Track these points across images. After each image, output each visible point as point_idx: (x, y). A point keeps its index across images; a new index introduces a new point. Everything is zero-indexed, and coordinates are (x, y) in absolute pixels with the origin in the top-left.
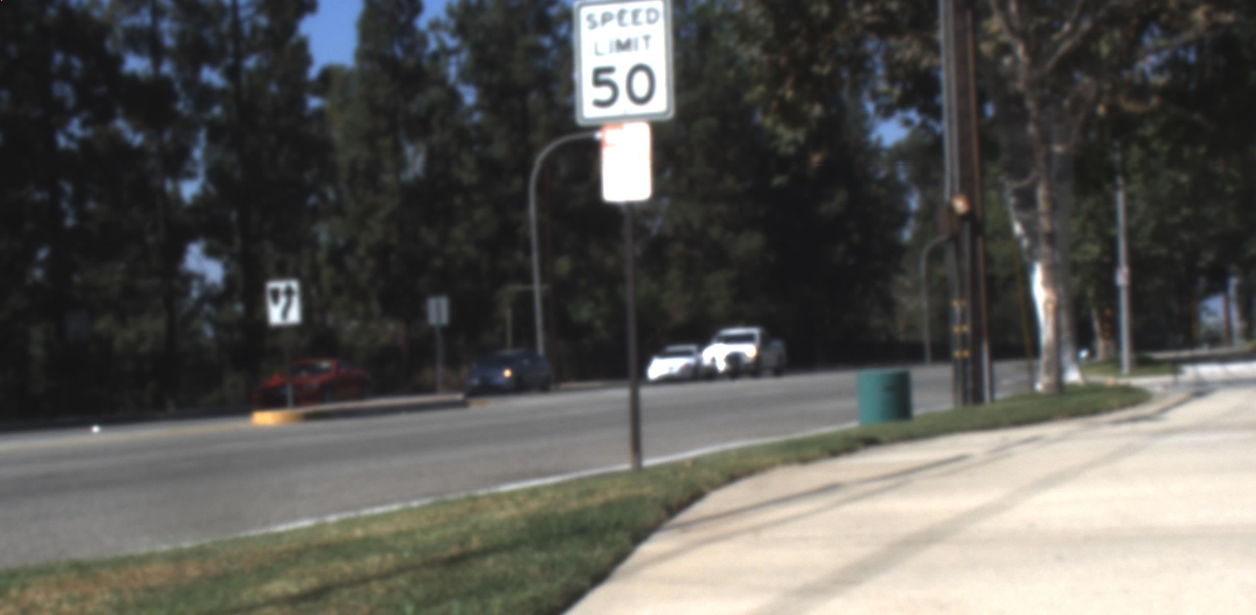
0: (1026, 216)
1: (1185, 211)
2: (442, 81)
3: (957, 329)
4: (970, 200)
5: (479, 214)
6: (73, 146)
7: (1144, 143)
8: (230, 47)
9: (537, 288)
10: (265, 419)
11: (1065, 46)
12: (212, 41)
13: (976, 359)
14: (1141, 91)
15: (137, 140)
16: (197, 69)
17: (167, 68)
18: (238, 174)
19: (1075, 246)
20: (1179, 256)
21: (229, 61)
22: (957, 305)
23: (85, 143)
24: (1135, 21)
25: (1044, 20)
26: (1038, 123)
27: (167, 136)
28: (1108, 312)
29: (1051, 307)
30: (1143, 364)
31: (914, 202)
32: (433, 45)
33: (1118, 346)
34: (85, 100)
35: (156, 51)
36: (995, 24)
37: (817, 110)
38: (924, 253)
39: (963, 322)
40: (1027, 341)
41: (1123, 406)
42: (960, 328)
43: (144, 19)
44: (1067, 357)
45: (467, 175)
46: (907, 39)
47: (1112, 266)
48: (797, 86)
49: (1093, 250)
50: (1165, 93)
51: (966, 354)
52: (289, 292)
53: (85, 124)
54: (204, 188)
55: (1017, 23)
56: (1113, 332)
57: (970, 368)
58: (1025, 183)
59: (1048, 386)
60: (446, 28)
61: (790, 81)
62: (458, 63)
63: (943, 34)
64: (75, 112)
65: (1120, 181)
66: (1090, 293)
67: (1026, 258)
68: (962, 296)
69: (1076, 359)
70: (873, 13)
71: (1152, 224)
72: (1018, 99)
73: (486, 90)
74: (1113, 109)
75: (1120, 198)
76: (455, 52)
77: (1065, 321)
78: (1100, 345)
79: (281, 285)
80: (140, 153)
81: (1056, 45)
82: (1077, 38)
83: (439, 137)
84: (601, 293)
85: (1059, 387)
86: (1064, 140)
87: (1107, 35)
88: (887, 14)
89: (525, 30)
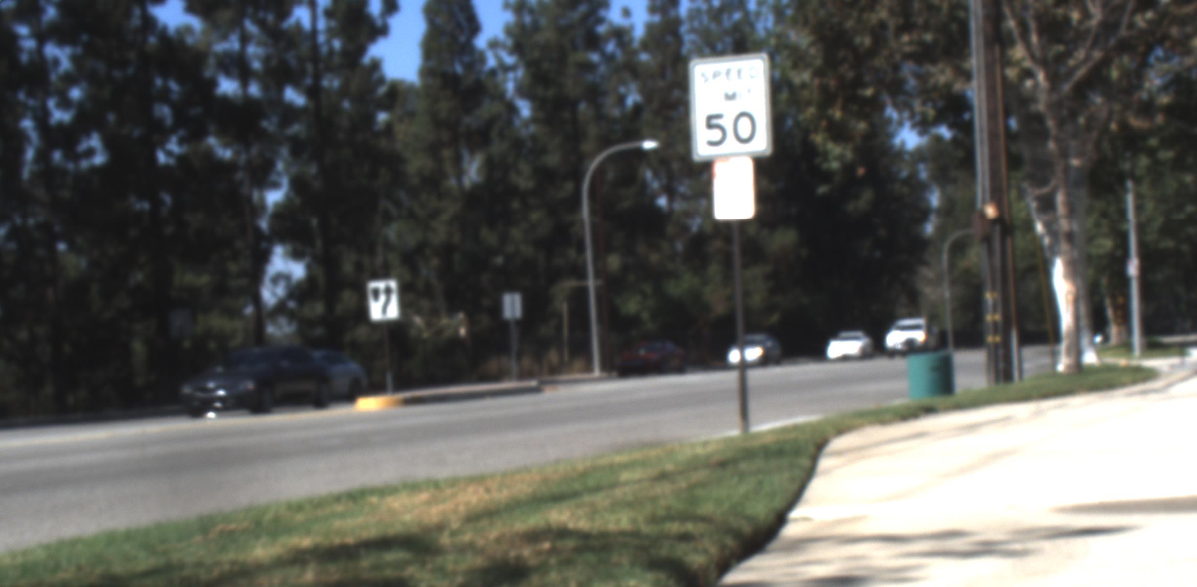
0: (1047, 217)
1: (1190, 209)
2: (500, 96)
3: (989, 318)
4: (999, 206)
5: (535, 216)
6: (172, 161)
7: (1151, 153)
8: (310, 68)
9: (591, 283)
10: (368, 404)
11: (1081, 73)
12: (293, 62)
13: (1006, 344)
14: (1147, 109)
15: (226, 154)
16: (280, 90)
17: (254, 90)
18: (317, 185)
19: (1090, 239)
20: (1186, 248)
21: (309, 81)
22: (989, 297)
23: (182, 159)
24: (1141, 49)
25: (1061, 48)
26: (1058, 140)
27: (255, 150)
28: (1120, 300)
29: (1070, 297)
30: (1153, 347)
31: (935, 199)
32: (491, 62)
33: (1129, 331)
34: (181, 119)
35: (244, 74)
36: (1018, 52)
37: (862, 126)
38: (946, 247)
39: (995, 310)
40: (1048, 326)
41: (1134, 382)
42: (992, 317)
43: (233, 44)
44: (1085, 341)
45: (523, 179)
46: (940, 66)
47: (1124, 258)
48: (844, 108)
49: (1107, 244)
50: (1168, 110)
51: (998, 339)
52: (388, 291)
53: (181, 142)
54: (288, 198)
55: (1038, 53)
56: (1125, 318)
57: (1001, 352)
58: (1045, 190)
59: (1068, 367)
60: (504, 46)
61: (839, 102)
62: (516, 80)
63: (975, 61)
64: (173, 130)
65: (1130, 184)
66: (1104, 281)
67: (1048, 254)
68: (993, 289)
69: (1092, 344)
70: (911, 43)
71: (1159, 221)
72: (1039, 118)
73: (539, 103)
74: (1124, 126)
75: (1130, 201)
76: (512, 68)
77: (1083, 310)
78: (1114, 330)
79: (381, 285)
80: (229, 167)
81: (1071, 72)
82: (1090, 64)
83: (498, 147)
84: (648, 288)
85: (1078, 368)
86: (1080, 154)
87: (1117, 61)
88: (922, 44)
89: (575, 48)
